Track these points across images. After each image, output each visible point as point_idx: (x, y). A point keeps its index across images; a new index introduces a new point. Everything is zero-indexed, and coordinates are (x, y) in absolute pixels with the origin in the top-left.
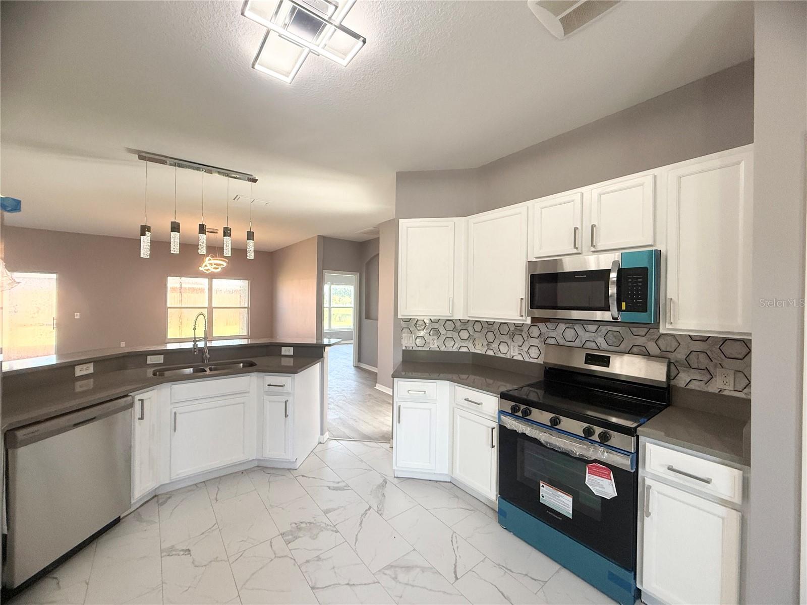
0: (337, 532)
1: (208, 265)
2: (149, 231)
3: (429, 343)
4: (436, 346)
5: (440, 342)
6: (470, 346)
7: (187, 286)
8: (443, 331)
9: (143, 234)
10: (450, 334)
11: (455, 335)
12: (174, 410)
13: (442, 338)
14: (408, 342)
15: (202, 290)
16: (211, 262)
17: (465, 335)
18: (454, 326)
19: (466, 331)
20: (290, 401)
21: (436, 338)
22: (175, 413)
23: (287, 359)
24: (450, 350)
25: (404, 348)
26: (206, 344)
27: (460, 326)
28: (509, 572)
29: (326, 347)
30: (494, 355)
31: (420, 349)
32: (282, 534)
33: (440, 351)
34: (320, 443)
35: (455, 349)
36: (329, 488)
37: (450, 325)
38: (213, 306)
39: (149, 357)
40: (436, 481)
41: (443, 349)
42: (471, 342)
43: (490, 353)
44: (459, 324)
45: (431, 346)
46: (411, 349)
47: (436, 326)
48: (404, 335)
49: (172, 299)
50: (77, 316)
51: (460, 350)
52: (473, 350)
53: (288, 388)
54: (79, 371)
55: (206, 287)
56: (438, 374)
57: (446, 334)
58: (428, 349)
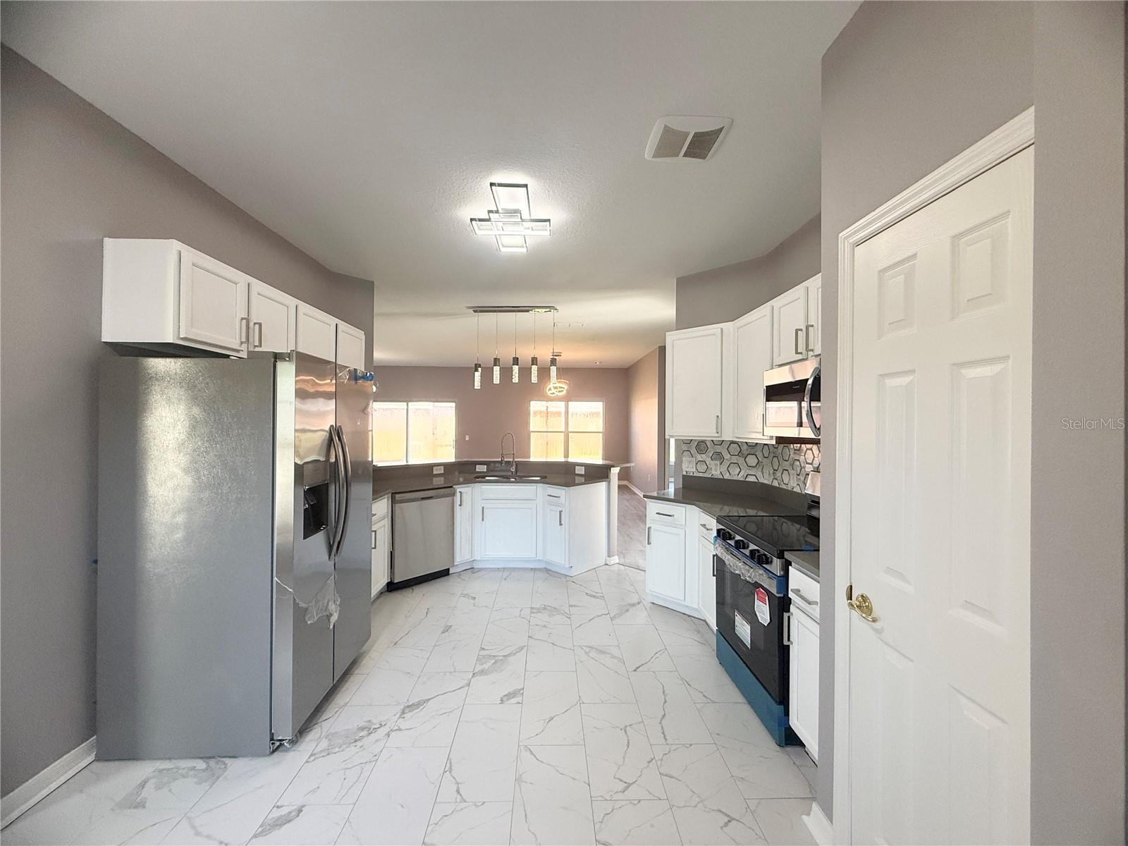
0: (569, 618)
1: (552, 388)
2: (480, 367)
3: (711, 469)
4: (719, 473)
5: (724, 468)
6: (759, 474)
7: (554, 410)
8: (727, 456)
9: (477, 370)
10: (734, 459)
11: (741, 461)
12: (483, 505)
13: (726, 464)
14: (689, 468)
15: (559, 414)
16: (555, 385)
17: (752, 460)
18: (739, 450)
19: (754, 456)
20: (564, 511)
21: (718, 462)
22: (483, 508)
23: (580, 478)
24: (735, 478)
25: (685, 473)
26: (514, 459)
27: (747, 450)
28: (687, 685)
29: (612, 469)
30: (778, 485)
31: (701, 475)
32: (532, 608)
33: (724, 479)
34: (606, 564)
35: (740, 478)
36: (587, 594)
37: (734, 448)
38: (570, 430)
39: (477, 466)
40: (690, 616)
41: (727, 476)
42: (760, 469)
43: (776, 484)
44: (745, 447)
45: (714, 472)
46: (691, 474)
47: (718, 449)
48: (684, 459)
49: (535, 423)
50: (467, 438)
51: (747, 480)
52: (762, 480)
53: (563, 499)
54: (436, 471)
55: (563, 410)
56: (721, 506)
57: (730, 459)
58: (710, 476)
